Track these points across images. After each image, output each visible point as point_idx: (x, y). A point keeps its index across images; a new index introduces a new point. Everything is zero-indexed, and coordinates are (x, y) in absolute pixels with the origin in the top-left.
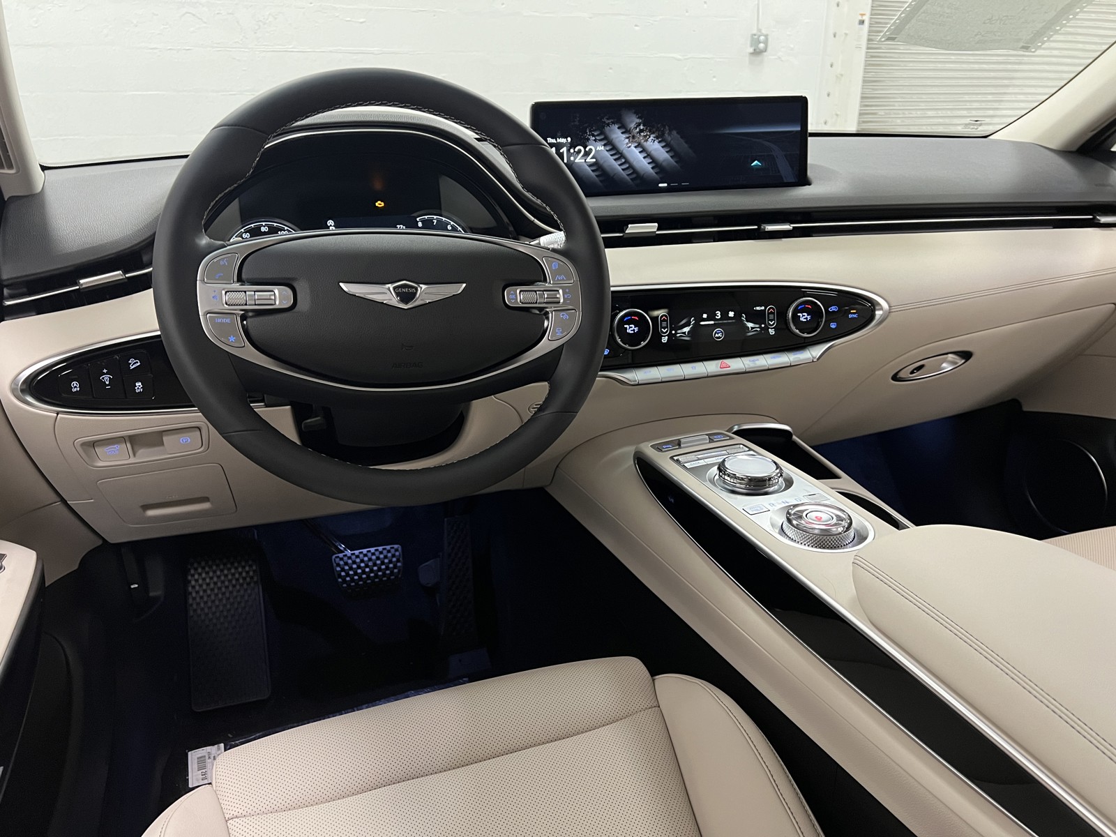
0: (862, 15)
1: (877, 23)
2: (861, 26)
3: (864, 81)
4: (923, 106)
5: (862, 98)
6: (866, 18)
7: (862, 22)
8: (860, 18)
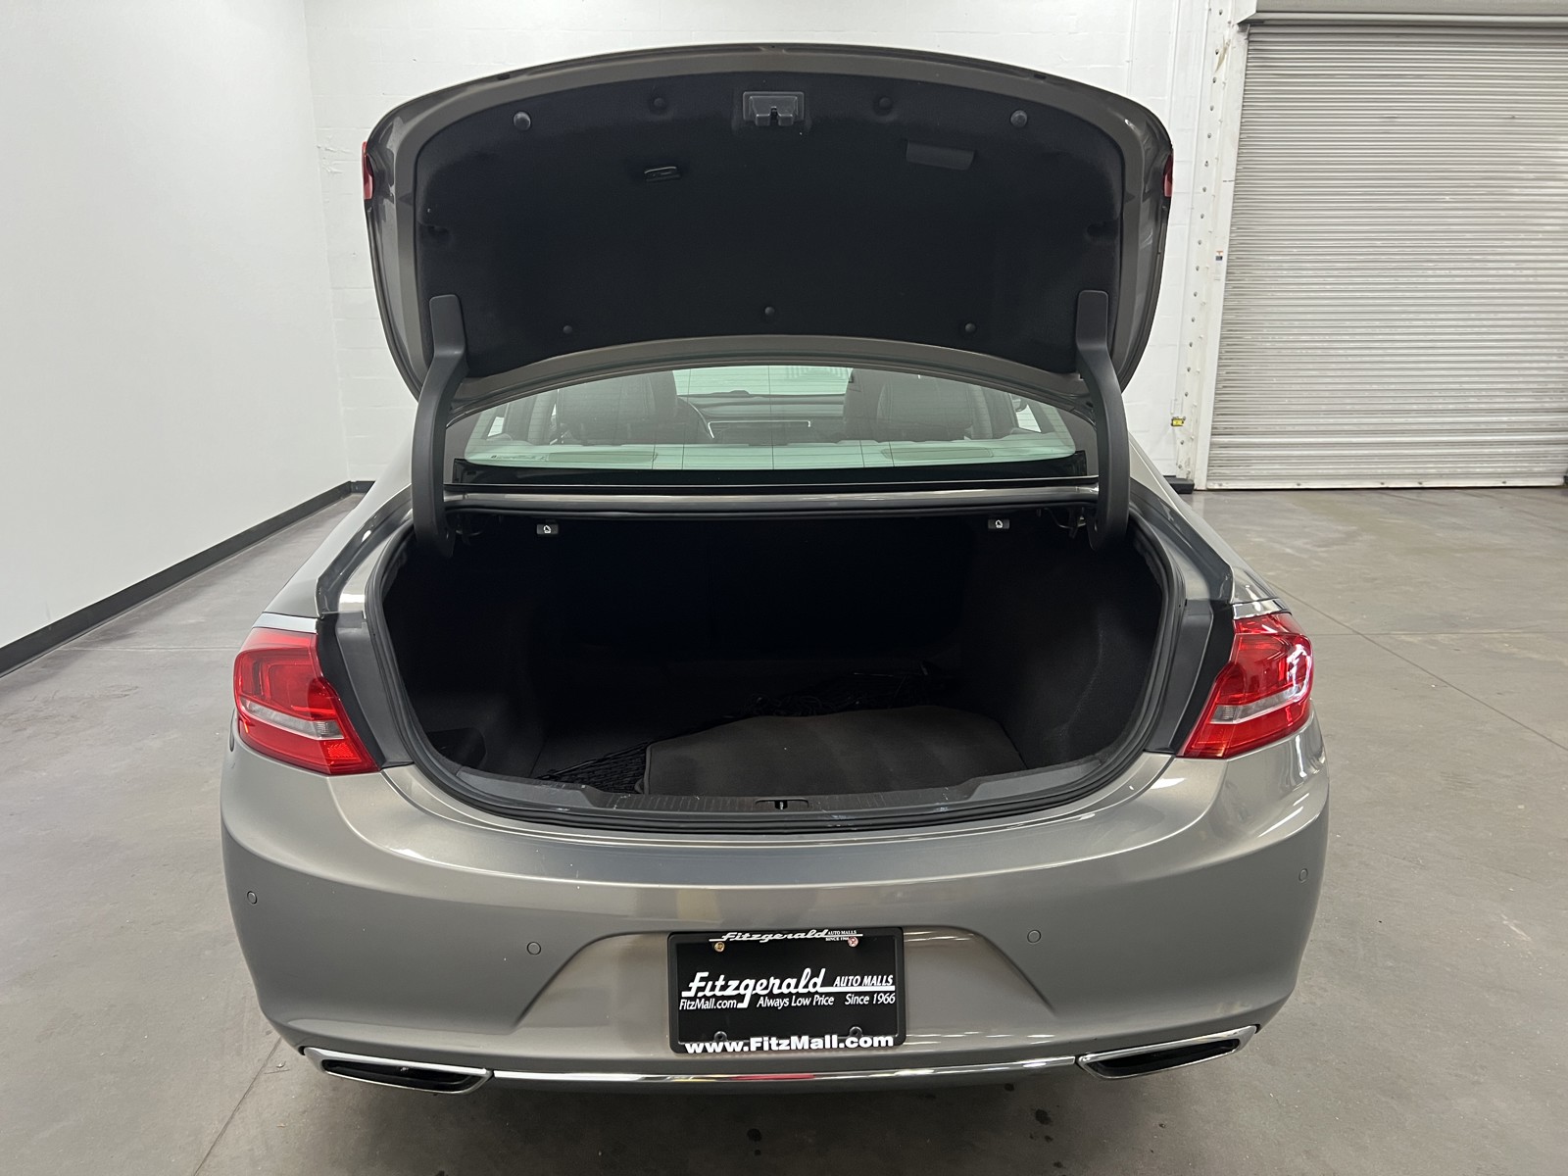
0: (1219, 252)
1: (1238, 258)
2: (1219, 262)
3: (1224, 309)
4: (1296, 331)
5: (1223, 323)
6: (1225, 256)
7: (1221, 258)
8: (1218, 254)
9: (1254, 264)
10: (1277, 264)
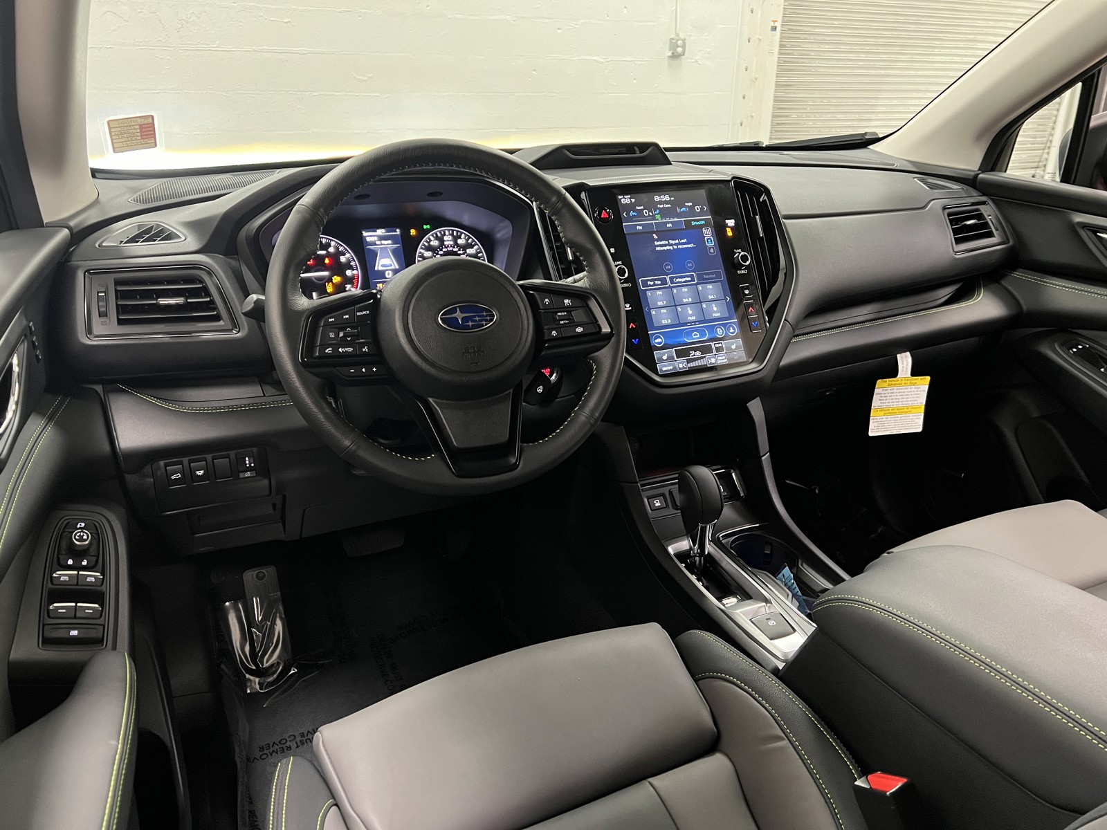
0: (775, 21)
1: (789, 29)
2: (774, 32)
3: (777, 85)
5: (775, 101)
6: (778, 25)
7: (774, 29)
8: (773, 24)
9: (802, 36)
10: (821, 38)
